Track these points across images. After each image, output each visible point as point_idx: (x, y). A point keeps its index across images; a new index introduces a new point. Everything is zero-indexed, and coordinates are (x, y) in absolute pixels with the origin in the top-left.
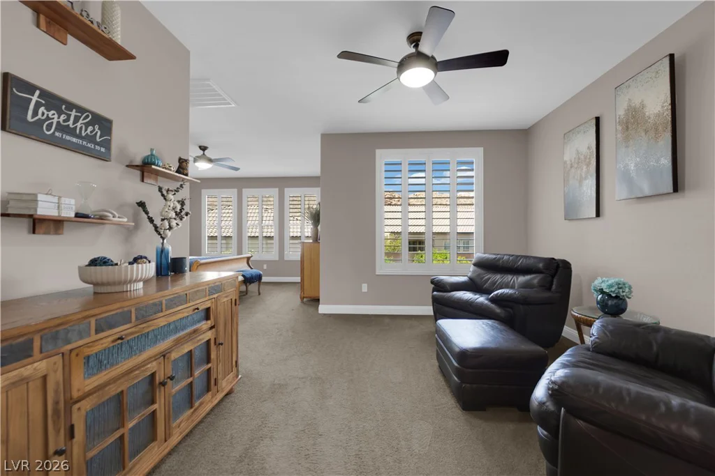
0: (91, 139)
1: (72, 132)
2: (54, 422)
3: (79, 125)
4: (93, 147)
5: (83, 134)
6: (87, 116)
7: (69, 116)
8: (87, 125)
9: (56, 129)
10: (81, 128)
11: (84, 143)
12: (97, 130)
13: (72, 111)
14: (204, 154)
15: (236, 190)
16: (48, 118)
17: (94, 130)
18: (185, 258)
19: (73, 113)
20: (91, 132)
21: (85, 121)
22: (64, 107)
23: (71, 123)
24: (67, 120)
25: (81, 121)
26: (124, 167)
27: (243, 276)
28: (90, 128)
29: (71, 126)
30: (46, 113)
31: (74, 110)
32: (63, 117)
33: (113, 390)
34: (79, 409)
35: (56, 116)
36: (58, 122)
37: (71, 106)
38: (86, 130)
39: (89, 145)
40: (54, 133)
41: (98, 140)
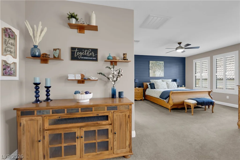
0: (91, 56)
1: (86, 56)
2: (40, 133)
3: (87, 54)
4: (92, 59)
5: (89, 56)
6: (90, 50)
7: (85, 52)
8: (90, 53)
9: (82, 57)
10: (88, 54)
11: (89, 58)
12: (93, 53)
13: (85, 50)
14: (180, 46)
15: (209, 58)
16: (79, 54)
17: (92, 53)
18: (123, 92)
19: (86, 51)
20: (91, 54)
21: (89, 52)
22: (83, 50)
23: (85, 54)
24: (84, 53)
25: (88, 52)
26: (103, 62)
27: (197, 101)
28: (91, 53)
29: (85, 55)
30: (79, 53)
31: (86, 50)
32: (83, 53)
33: (58, 132)
34: (46, 132)
35: (81, 53)
36: (82, 55)
37: (85, 49)
38: (90, 54)
39: (91, 58)
40: (81, 58)
41: (93, 56)
